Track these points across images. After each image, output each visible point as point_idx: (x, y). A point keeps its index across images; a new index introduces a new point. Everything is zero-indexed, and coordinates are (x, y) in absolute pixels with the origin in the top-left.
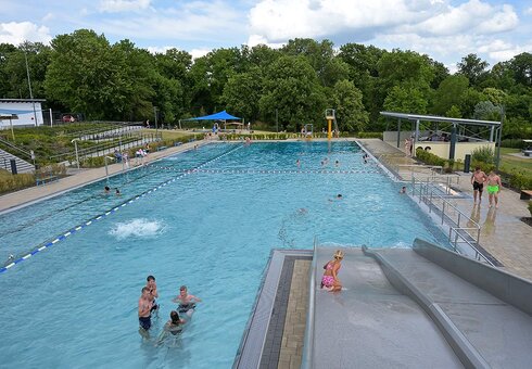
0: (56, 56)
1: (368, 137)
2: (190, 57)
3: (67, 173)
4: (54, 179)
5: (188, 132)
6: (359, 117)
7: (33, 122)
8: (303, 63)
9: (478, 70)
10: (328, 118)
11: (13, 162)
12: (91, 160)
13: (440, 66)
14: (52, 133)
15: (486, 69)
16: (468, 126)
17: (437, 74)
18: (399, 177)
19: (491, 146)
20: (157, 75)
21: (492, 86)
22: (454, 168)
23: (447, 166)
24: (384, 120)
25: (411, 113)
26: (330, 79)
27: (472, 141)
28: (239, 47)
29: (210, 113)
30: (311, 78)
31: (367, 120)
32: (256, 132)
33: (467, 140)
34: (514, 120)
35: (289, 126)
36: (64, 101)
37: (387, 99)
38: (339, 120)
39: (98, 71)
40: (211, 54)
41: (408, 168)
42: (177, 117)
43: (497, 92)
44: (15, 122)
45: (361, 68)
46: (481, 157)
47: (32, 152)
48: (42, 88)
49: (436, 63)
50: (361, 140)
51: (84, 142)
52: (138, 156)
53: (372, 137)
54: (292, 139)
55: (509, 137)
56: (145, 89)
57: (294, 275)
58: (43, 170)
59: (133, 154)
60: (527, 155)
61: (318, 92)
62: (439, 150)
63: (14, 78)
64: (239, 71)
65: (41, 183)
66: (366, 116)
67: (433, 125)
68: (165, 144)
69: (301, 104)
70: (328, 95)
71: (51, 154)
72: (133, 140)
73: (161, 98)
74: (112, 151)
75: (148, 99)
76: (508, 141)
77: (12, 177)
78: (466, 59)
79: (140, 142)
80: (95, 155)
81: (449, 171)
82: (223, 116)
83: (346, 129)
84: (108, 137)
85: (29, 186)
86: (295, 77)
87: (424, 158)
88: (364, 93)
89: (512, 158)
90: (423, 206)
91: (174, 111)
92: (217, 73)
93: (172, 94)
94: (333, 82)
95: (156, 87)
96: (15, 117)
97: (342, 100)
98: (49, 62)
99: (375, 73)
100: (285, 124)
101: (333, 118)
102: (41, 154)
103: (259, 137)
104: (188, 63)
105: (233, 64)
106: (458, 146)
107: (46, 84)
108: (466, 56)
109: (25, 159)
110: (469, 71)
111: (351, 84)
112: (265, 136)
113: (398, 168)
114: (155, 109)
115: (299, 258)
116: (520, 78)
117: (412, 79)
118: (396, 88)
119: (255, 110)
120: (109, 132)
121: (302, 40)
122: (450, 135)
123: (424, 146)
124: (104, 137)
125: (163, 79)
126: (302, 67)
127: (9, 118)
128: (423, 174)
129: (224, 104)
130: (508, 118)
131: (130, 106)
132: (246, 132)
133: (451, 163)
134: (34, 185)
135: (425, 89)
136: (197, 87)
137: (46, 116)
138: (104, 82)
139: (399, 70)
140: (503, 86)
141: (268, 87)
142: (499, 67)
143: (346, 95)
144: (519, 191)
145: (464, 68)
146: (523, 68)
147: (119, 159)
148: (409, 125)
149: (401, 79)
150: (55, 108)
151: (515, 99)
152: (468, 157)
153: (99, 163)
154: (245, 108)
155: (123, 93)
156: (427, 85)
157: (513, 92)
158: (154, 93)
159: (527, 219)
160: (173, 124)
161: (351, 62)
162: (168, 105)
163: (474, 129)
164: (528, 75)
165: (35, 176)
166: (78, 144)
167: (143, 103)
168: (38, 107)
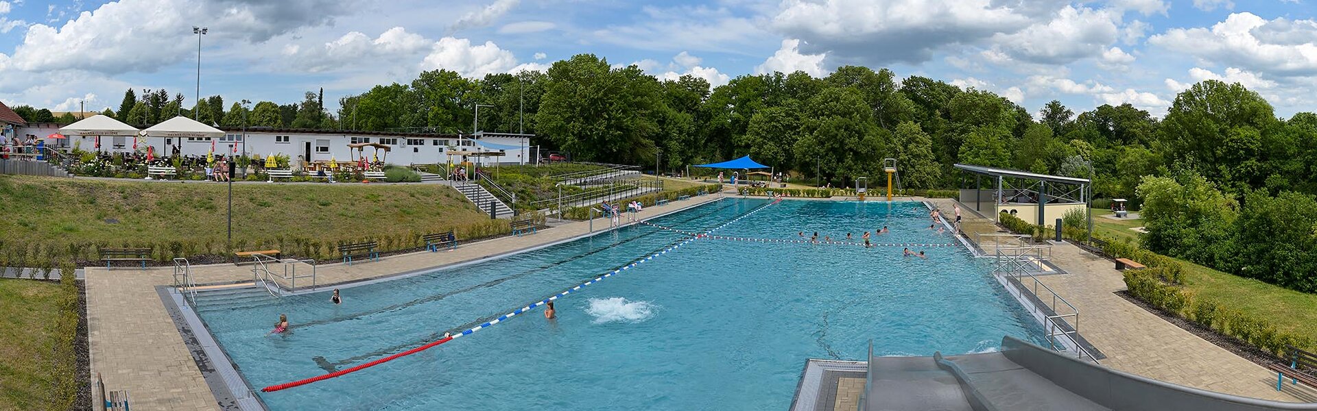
0: (551, 86)
1: (940, 196)
2: (708, 86)
3: (547, 224)
4: (531, 229)
5: (698, 182)
6: (928, 169)
7: (519, 160)
8: (854, 97)
9: (1063, 119)
10: (888, 170)
11: (493, 204)
12: (575, 210)
13: (1022, 112)
14: (536, 174)
15: (1071, 119)
16: (1057, 183)
17: (1019, 120)
18: (981, 251)
19: (1082, 207)
20: (665, 107)
21: (1079, 138)
22: (1045, 235)
23: (1036, 234)
24: (959, 175)
25: (992, 166)
26: (889, 118)
27: (1063, 202)
28: (772, 75)
29: (728, 157)
30: (865, 117)
31: (939, 173)
32: (789, 186)
33: (1056, 201)
34: (1103, 176)
35: (834, 179)
36: (553, 137)
37: (962, 148)
38: (901, 174)
39: (594, 102)
40: (735, 81)
41: (991, 239)
42: (686, 161)
43: (1084, 144)
44: (502, 159)
45: (929, 107)
46: (1072, 221)
47: (513, 195)
48: (532, 121)
49: (1018, 107)
50: (930, 200)
51: (570, 187)
52: (631, 210)
53: (944, 196)
54: (839, 197)
55: (1099, 196)
56: (648, 124)
57: (838, 402)
58: (522, 217)
59: (625, 207)
60: (1119, 216)
61: (874, 134)
62: (1026, 213)
63: (507, 108)
64: (769, 104)
65: (517, 233)
66: (937, 169)
67: (1017, 182)
68: (666, 196)
69: (851, 149)
70: (888, 140)
71: (532, 199)
72: (626, 189)
73: (667, 135)
74: (600, 201)
75: (650, 137)
76: (1099, 201)
77: (490, 221)
78: (1050, 106)
79: (634, 193)
80: (579, 206)
81: (1039, 241)
82: (746, 163)
83: (911, 185)
84: (597, 182)
85: (505, 235)
86: (844, 115)
87: (1010, 225)
88: (933, 139)
89: (1105, 221)
90: (1011, 288)
91: (682, 153)
92: (741, 106)
93: (681, 132)
94: (894, 123)
95: (662, 122)
96: (502, 153)
97: (906, 147)
98: (544, 91)
99: (947, 115)
100: (829, 176)
101: (893, 170)
102: (523, 198)
103: (793, 193)
104: (704, 93)
105: (763, 95)
106: (1048, 209)
107: (537, 117)
108: (1049, 102)
109: (506, 202)
110: (1053, 119)
111: (916, 127)
112: (801, 193)
113: (979, 238)
114: (658, 151)
115: (845, 374)
116: (1103, 130)
117: (991, 124)
118: (972, 135)
119: (790, 156)
120: (599, 177)
121: (853, 69)
122: (1038, 195)
123: (1009, 209)
124: (592, 183)
125: (671, 112)
126: (854, 103)
127: (497, 154)
128: (1011, 246)
129: (748, 146)
130: (1097, 173)
131: (628, 145)
132: (776, 185)
133: (1042, 231)
134: (510, 233)
135: (1007, 137)
136: (714, 123)
137: (533, 154)
138: (598, 114)
139: (976, 113)
140: (1088, 138)
141: (808, 127)
142: (1084, 117)
143: (910, 141)
144: (1113, 259)
145: (1049, 117)
146: (1106, 120)
147: (606, 213)
148: (990, 181)
149: (978, 124)
150: (544, 144)
151: (1103, 153)
152: (1058, 221)
153: (582, 216)
154: (776, 153)
155: (619, 128)
156: (1008, 132)
157: (1099, 146)
158: (657, 130)
159: (1124, 292)
160: (679, 170)
161: (916, 99)
162: (674, 145)
163: (1064, 187)
164: (1111, 128)
165: (512, 224)
166: (563, 189)
167: (645, 141)
168: (527, 142)
